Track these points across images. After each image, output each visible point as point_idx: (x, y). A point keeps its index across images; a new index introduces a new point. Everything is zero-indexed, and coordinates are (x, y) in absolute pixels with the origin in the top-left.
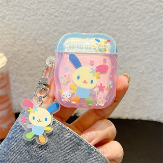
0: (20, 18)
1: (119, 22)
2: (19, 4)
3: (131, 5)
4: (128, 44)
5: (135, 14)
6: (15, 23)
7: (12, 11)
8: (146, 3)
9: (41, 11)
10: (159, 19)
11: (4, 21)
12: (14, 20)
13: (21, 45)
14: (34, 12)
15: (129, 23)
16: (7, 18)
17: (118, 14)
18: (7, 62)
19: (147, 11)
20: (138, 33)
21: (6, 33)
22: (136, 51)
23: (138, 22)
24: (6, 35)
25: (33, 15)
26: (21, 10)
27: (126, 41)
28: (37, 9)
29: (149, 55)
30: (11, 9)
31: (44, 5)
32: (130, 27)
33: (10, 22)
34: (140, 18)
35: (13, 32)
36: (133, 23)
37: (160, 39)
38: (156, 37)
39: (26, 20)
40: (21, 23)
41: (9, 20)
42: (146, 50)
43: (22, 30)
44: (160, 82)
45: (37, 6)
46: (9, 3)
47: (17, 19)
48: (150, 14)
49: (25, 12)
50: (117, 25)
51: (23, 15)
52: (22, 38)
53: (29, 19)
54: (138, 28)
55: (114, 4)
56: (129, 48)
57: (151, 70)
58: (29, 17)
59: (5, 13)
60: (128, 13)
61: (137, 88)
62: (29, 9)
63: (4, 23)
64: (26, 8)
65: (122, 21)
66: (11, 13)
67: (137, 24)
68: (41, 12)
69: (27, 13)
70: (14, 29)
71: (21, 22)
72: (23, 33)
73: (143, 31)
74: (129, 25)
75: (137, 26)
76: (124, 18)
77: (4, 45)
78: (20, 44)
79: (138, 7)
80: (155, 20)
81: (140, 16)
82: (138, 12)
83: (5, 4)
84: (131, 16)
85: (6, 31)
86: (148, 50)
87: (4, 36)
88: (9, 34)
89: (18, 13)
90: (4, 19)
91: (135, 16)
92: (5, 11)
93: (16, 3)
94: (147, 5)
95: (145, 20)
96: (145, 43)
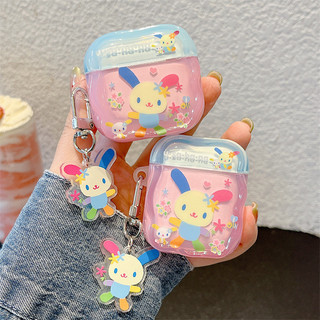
0: (57, 43)
1: (227, 50)
2: (56, 19)
3: (247, 18)
4: (246, 90)
5: (255, 35)
6: (50, 50)
7: (44, 30)
8: (274, 16)
9: (91, 29)
10: (301, 44)
11: (33, 47)
12: (49, 46)
13: (62, 88)
14: (79, 31)
15: (246, 52)
16: (37, 42)
17: (225, 36)
18: (32, 118)
19: (276, 30)
20: (263, 69)
21: (37, 67)
22: (261, 102)
23: (262, 49)
24: (37, 70)
25: (79, 37)
26: (59, 28)
27: (242, 84)
28: (85, 27)
29: (287, 111)
30: (44, 27)
31: (95, 21)
32: (247, 59)
33: (43, 49)
34: (265, 42)
35: (48, 65)
36: (252, 52)
37: (304, 82)
38: (297, 78)
39: (68, 46)
40: (61, 50)
41: (40, 46)
42: (280, 101)
43: (61, 62)
44: (310, 160)
45: (84, 22)
46: (40, 17)
47: (53, 44)
48: (282, 34)
49: (66, 31)
50: (224, 55)
51: (63, 37)
52: (63, 75)
53: (73, 44)
54: (262, 60)
55: (216, 17)
56: (248, 96)
57: (291, 137)
58: (72, 40)
59: (34, 33)
60: (242, 34)
61: (269, 170)
62: (72, 27)
63: (33, 49)
64: (67, 25)
65: (233, 48)
66: (44, 33)
67: (260, 54)
68: (92, 32)
69: (68, 34)
70: (49, 61)
71: (59, 48)
72: (64, 68)
73: (273, 66)
74: (246, 54)
75: (261, 57)
76: (236, 42)
77: (36, 87)
78: (60, 85)
79: (260, 23)
80: (294, 47)
81: (265, 39)
82: (261, 31)
83: (33, 19)
84: (248, 39)
85: (38, 63)
86: (285, 102)
87: (34, 72)
88: (42, 69)
89: (55, 34)
90: (32, 43)
91: (254, 38)
92: (33, 30)
93: (50, 17)
94: (276, 18)
95: (274, 46)
96: (278, 88)
